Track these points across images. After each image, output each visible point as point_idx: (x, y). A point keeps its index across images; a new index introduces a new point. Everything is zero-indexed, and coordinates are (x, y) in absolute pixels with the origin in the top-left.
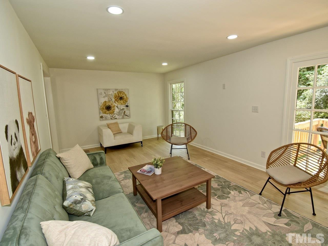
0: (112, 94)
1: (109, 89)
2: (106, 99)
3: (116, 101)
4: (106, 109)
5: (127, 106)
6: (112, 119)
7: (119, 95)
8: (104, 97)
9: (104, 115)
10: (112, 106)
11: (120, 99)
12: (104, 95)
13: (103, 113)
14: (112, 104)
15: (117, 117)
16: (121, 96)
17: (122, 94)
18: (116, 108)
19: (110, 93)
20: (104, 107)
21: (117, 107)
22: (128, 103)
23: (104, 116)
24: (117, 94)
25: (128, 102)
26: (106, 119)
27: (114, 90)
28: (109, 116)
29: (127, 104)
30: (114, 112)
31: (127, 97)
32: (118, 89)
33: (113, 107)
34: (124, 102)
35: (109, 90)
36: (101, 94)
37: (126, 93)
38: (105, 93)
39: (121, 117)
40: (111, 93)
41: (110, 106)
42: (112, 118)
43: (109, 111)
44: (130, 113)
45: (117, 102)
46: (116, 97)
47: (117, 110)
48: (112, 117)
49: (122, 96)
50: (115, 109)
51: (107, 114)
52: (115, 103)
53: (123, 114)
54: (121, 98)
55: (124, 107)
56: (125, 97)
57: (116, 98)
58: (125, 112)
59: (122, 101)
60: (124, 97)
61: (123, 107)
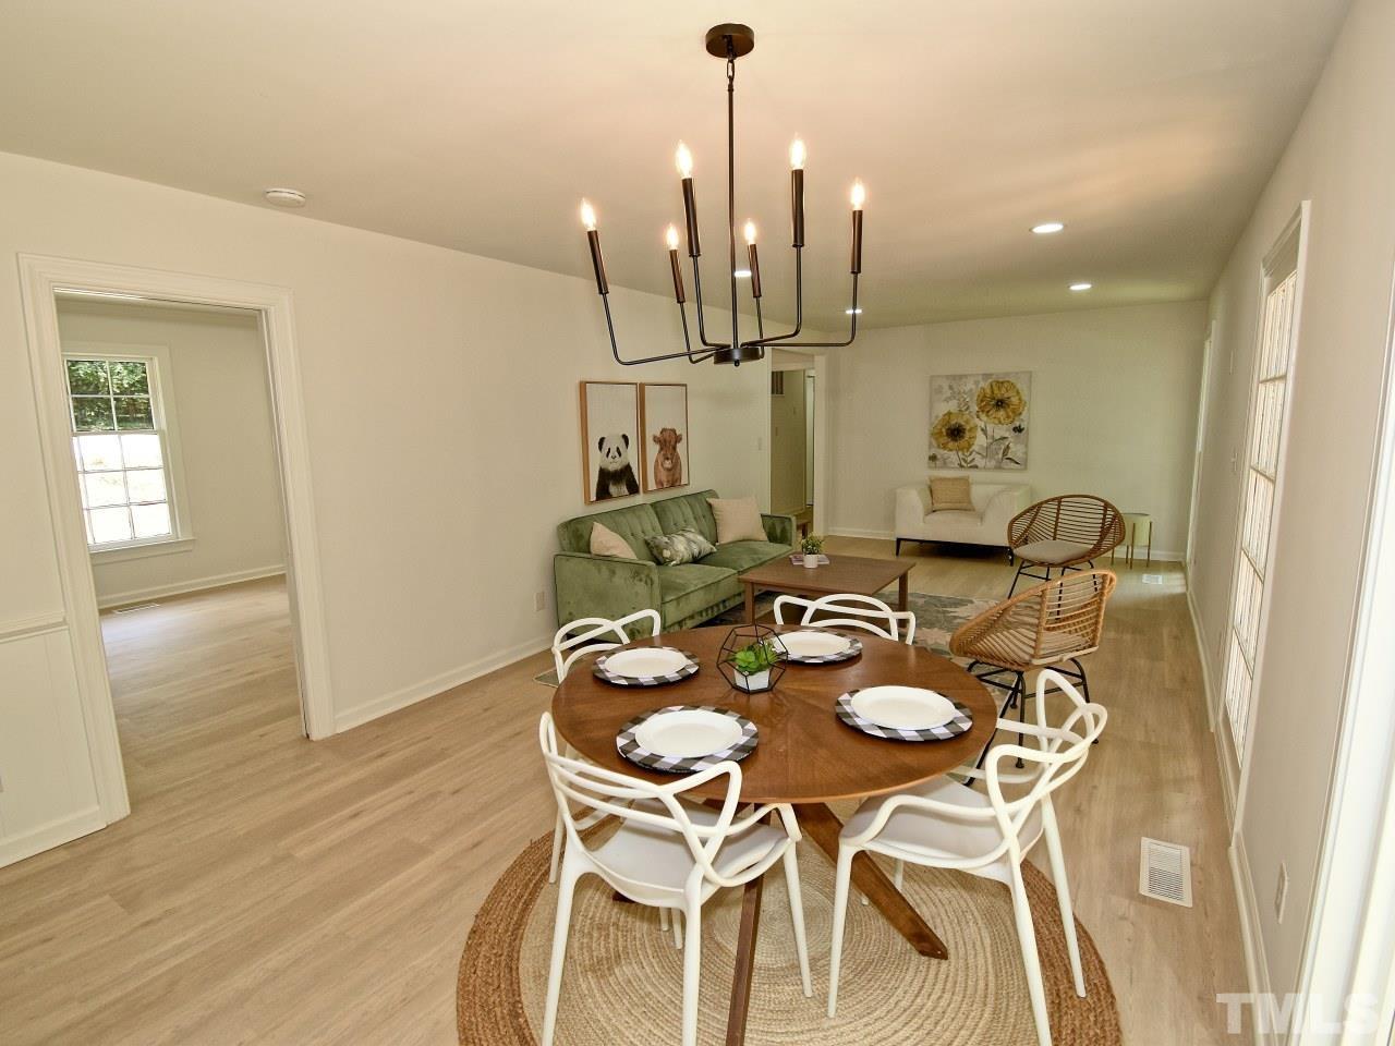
0: (971, 390)
1: (966, 376)
2: (952, 406)
3: (983, 411)
4: (948, 435)
5: (1018, 430)
6: (962, 466)
7: (996, 392)
8: (947, 400)
9: (941, 453)
10: (968, 428)
11: (997, 405)
12: (949, 393)
13: (939, 446)
14: (967, 422)
15: (979, 461)
16: (999, 396)
17: (1003, 392)
18: (980, 434)
19: (967, 389)
20: (944, 430)
21: (982, 430)
22: (1022, 420)
23: (939, 457)
24: (988, 391)
25: (1022, 417)
26: (945, 465)
27: (980, 378)
28: (953, 457)
29: (1017, 424)
30: (970, 446)
31: (1020, 399)
32: (991, 375)
33: (970, 430)
34: (1008, 417)
35: (964, 380)
36: (939, 390)
37: (1019, 386)
38: (951, 387)
39: (993, 463)
40: (970, 385)
41: (960, 426)
42: (963, 463)
43: (956, 441)
44: (1026, 453)
45: (983, 417)
46: (982, 399)
47: (980, 441)
48: (964, 460)
49: (1006, 396)
50: (974, 437)
51: (951, 450)
52: (978, 417)
53: (1000, 456)
54: (1001, 404)
55: (1007, 430)
56: (1015, 400)
57: (982, 401)
58: (1008, 447)
59: (1002, 413)
60: (1013, 399)
61: (1003, 431)
